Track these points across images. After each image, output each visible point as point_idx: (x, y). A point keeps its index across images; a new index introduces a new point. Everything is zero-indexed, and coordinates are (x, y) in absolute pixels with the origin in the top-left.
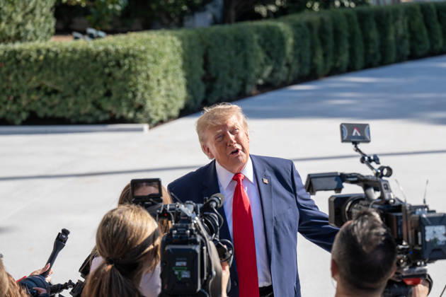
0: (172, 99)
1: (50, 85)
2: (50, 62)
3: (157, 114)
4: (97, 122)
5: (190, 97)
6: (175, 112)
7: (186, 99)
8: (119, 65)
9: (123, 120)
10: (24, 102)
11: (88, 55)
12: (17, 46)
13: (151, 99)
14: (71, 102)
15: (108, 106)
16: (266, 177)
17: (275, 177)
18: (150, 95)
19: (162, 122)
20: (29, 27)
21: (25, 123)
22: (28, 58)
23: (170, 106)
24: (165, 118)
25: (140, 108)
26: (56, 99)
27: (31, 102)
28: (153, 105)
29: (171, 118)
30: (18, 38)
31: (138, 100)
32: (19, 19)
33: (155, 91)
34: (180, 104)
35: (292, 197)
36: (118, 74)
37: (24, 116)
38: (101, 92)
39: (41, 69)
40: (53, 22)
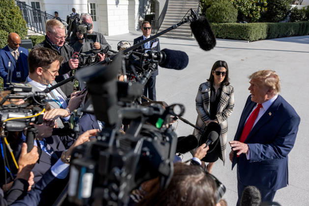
1: (231, 32)
3: (252, 39)
8: (245, 29)
9: (244, 40)
10: (225, 34)
11: (239, 26)
12: (226, 24)
15: (242, 37)
18: (251, 35)
19: (254, 41)
20: (230, 20)
21: (225, 38)
25: (248, 38)
26: (232, 35)
27: (227, 35)
28: (251, 37)
29: (256, 41)
31: (248, 36)
32: (228, 18)
36: (245, 30)
38: (241, 34)
39: (230, 28)
40: (236, 20)
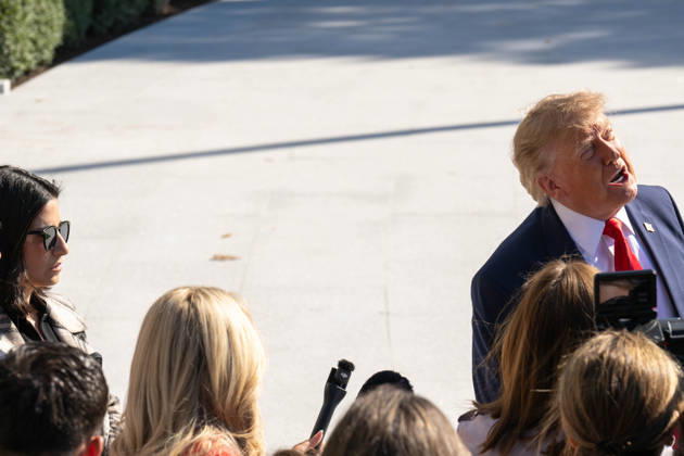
0: (44, 29)
3: (23, 60)
5: (71, 24)
6: (48, 55)
7: (66, 28)
13: (13, 31)
16: (646, 220)
18: (9, 23)
23: (41, 42)
24: (33, 65)
28: (16, 41)
33: (18, 16)
34: (56, 37)
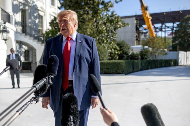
1: (108, 67)
2: (108, 64)
4: (116, 74)
12: (103, 61)
14: (111, 70)
15: (118, 71)
16: (81, 40)
17: (85, 42)
20: (105, 58)
22: (104, 63)
25: (123, 71)
26: (109, 70)
27: (105, 70)
30: (103, 60)
32: (103, 57)
35: (91, 50)
37: (104, 73)
38: (117, 69)
39: (107, 65)
